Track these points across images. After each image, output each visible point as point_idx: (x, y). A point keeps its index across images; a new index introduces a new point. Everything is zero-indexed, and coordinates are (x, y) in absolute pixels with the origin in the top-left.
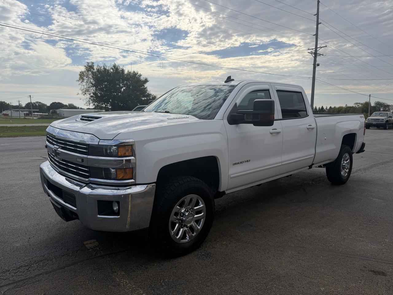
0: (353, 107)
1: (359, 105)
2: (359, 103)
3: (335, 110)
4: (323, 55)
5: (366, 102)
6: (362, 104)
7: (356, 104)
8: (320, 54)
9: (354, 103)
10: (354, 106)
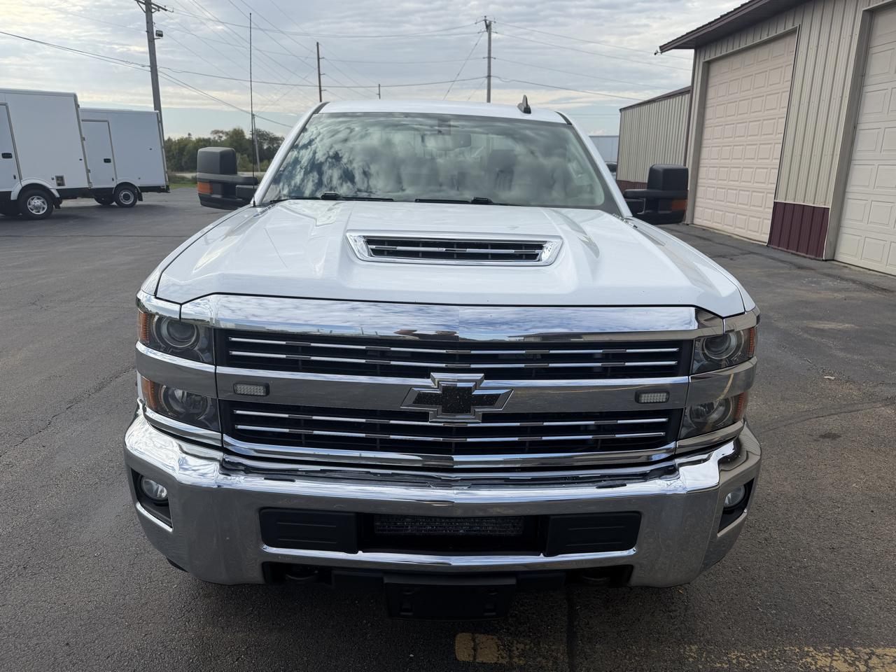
0: (210, 139)
1: (221, 135)
2: (222, 132)
3: (173, 147)
4: (166, 10)
5: (235, 130)
6: (227, 134)
7: (216, 133)
8: (159, 7)
9: (210, 132)
10: (212, 137)
